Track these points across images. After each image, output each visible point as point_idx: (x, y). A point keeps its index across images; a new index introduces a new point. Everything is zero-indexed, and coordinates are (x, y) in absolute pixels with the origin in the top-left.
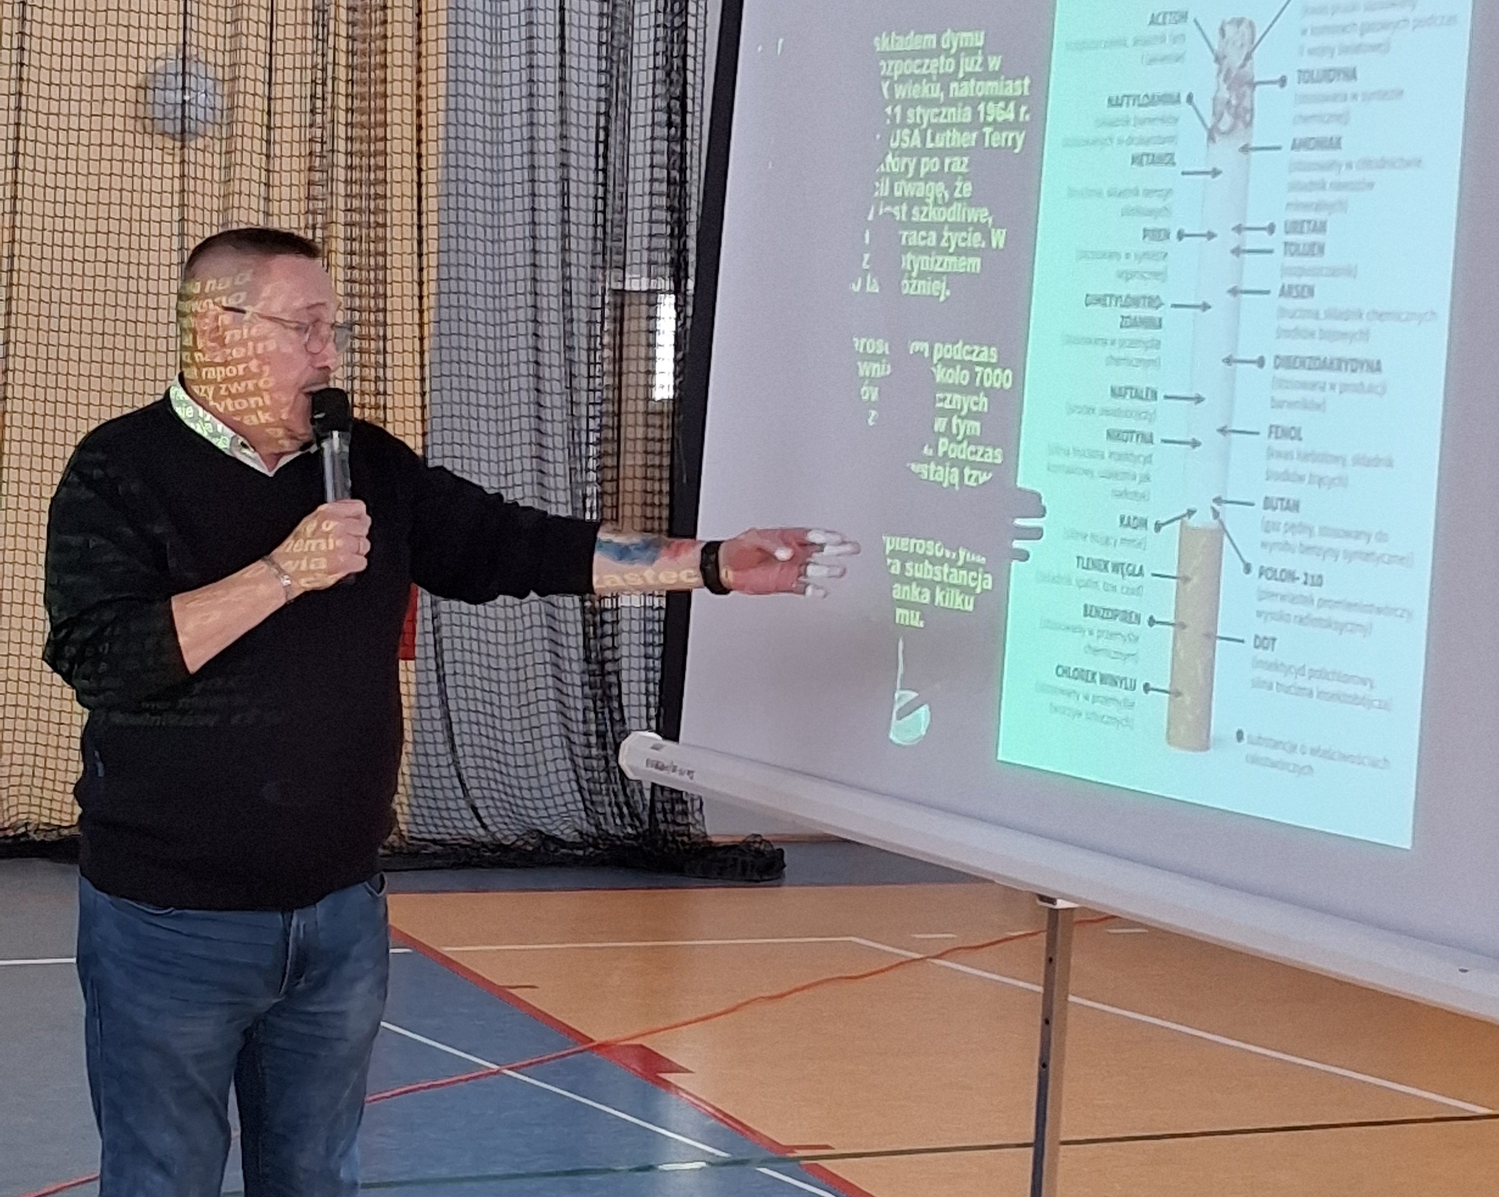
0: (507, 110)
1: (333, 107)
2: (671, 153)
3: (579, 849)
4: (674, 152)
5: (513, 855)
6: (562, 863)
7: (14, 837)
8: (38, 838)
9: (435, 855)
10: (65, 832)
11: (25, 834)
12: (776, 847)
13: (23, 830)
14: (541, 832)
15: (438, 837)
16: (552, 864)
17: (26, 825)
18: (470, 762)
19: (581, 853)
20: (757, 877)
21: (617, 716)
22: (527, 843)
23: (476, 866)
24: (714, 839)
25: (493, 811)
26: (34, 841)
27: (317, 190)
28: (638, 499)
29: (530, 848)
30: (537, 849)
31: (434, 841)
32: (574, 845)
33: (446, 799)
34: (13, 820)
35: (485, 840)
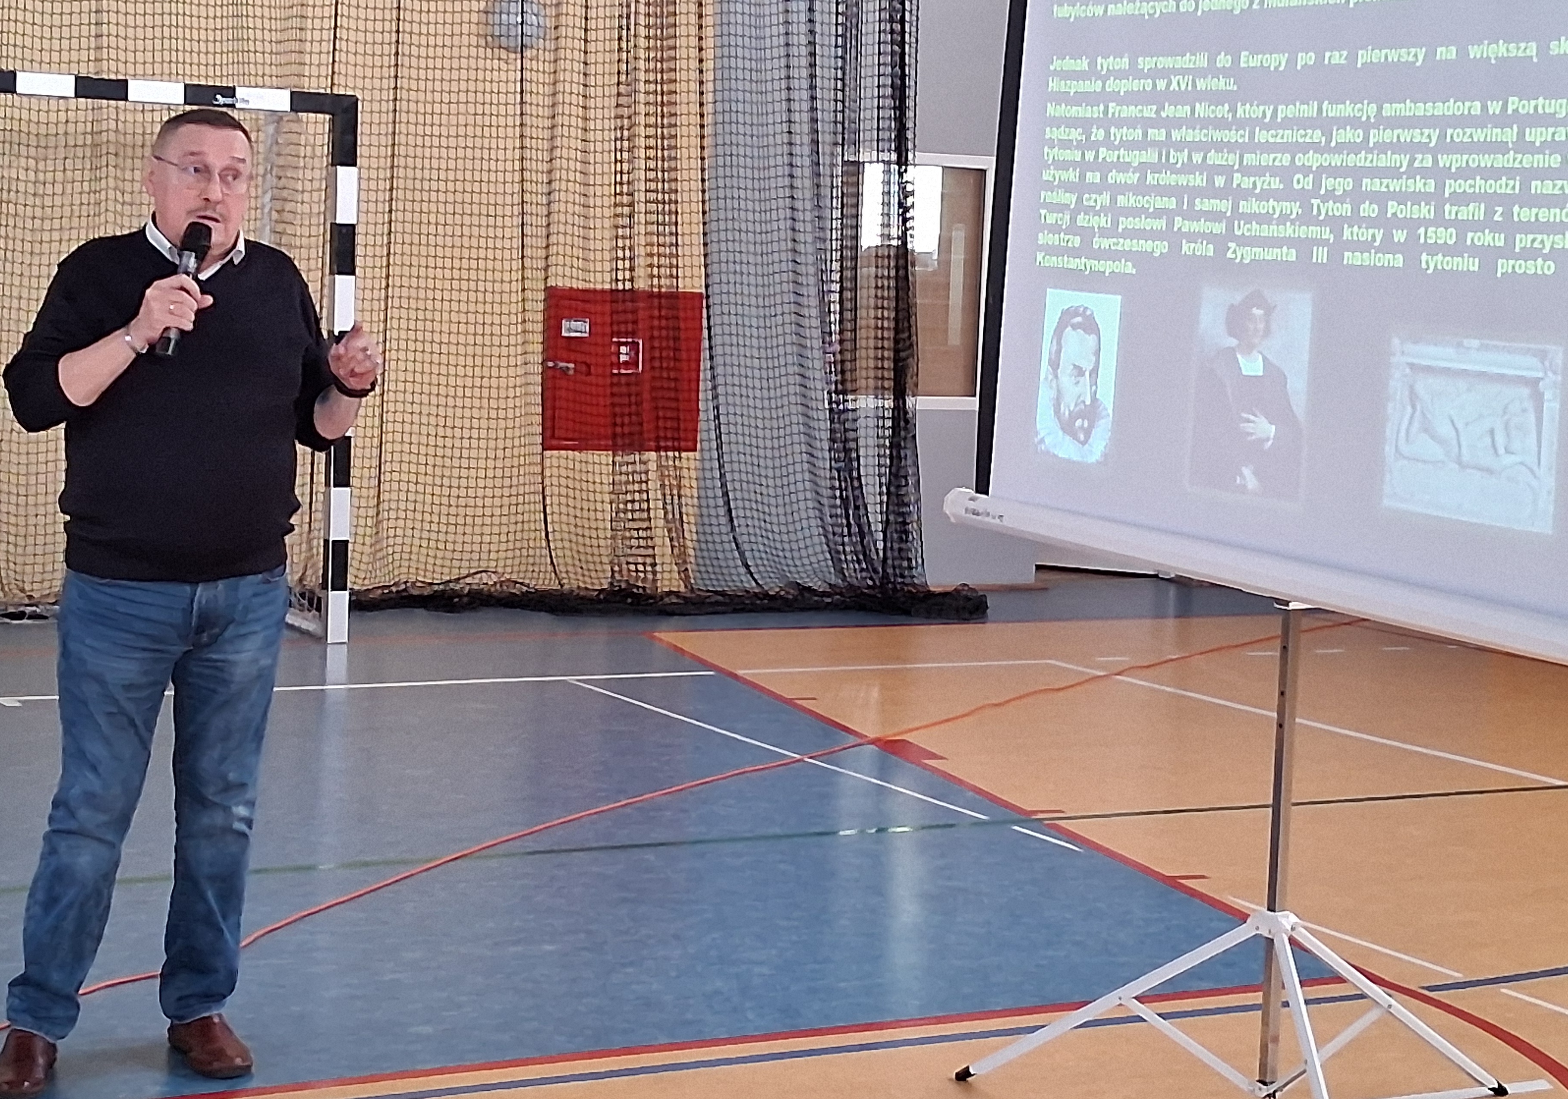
0: (768, 34)
1: (635, 36)
2: (893, 53)
3: (828, 597)
4: (896, 53)
5: (779, 602)
6: (817, 608)
7: (397, 592)
8: (415, 592)
9: (717, 603)
10: (436, 588)
11: (405, 590)
12: (981, 593)
13: (403, 587)
14: (798, 584)
15: (719, 589)
16: (810, 609)
17: (406, 583)
18: (744, 530)
19: (829, 600)
20: (967, 616)
21: (856, 484)
22: (788, 593)
23: (751, 611)
24: (932, 589)
25: (762, 569)
26: (412, 596)
27: (623, 100)
28: (872, 343)
29: (791, 597)
30: (795, 599)
31: (716, 592)
32: (824, 594)
33: (726, 559)
34: (397, 580)
35: (757, 591)
